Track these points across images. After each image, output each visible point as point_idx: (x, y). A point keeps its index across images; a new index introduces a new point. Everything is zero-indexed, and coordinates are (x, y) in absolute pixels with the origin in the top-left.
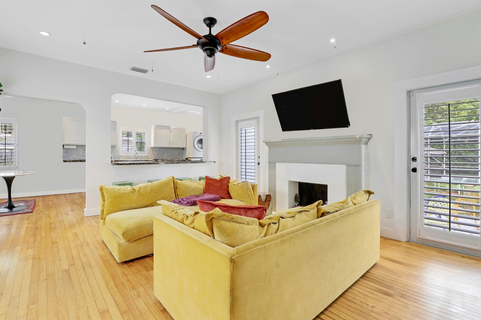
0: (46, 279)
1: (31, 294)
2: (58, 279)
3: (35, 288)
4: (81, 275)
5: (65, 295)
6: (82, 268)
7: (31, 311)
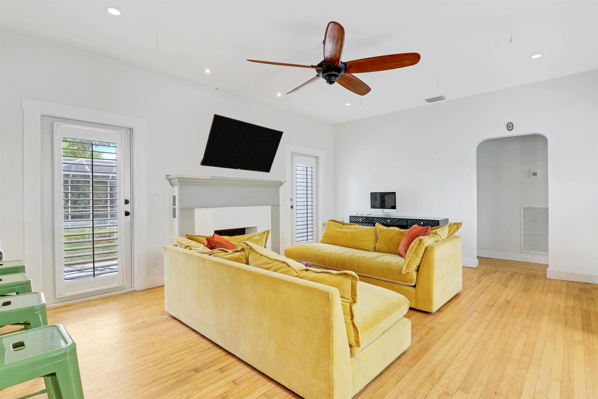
0: (496, 393)
1: (521, 384)
2: (482, 382)
3: (515, 389)
4: (454, 369)
5: (487, 359)
6: (443, 378)
7: (525, 366)
